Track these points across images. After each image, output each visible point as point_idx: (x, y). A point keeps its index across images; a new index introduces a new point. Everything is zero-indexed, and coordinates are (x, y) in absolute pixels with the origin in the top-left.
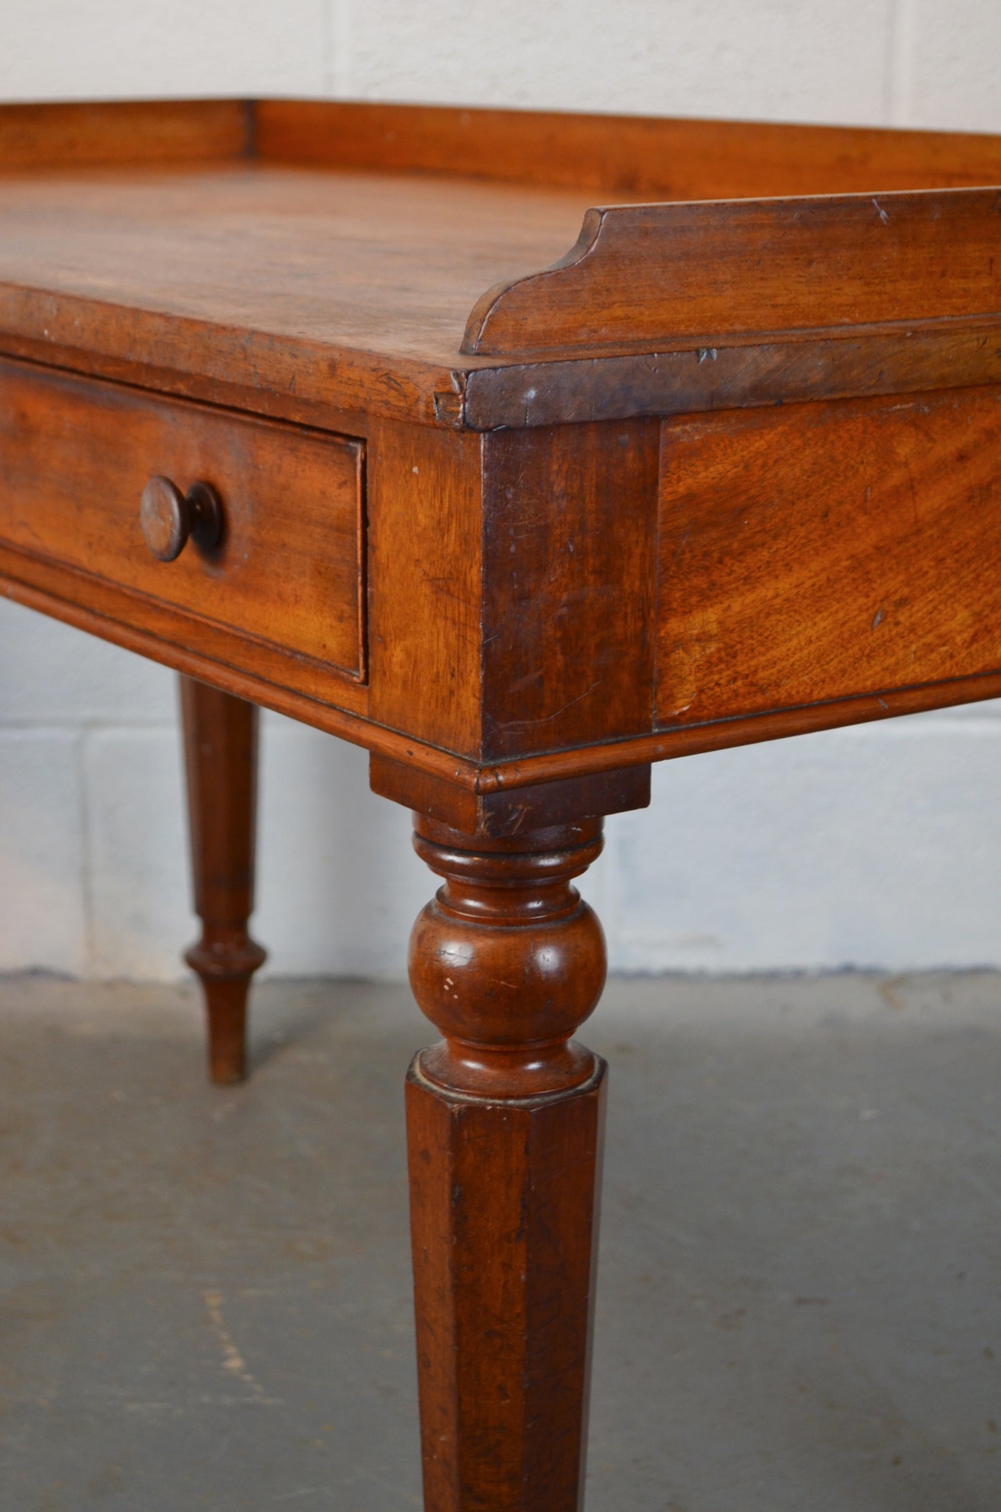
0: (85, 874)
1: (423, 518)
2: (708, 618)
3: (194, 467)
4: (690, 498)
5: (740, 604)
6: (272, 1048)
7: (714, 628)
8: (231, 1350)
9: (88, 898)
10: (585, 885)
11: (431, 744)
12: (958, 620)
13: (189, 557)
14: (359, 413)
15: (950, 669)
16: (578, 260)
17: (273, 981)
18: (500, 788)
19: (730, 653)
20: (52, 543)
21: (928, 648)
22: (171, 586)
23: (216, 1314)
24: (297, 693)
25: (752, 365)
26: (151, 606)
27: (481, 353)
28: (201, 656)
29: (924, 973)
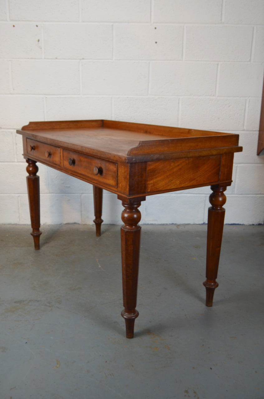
0: (81, 211)
1: (123, 171)
2: (152, 182)
3: (99, 165)
4: (150, 170)
5: (155, 180)
6: (103, 232)
7: (152, 183)
8: (99, 265)
9: (81, 214)
10: (139, 209)
11: (124, 194)
12: (178, 182)
13: (99, 175)
14: (117, 161)
15: (177, 187)
16: (139, 146)
17: (104, 224)
18: (130, 198)
19: (154, 185)
20: (83, 173)
21: (175, 185)
22: (96, 178)
23: (97, 261)
24: (110, 189)
25: (156, 156)
26: (94, 180)
27: (129, 155)
28: (100, 185)
29: (182, 224)
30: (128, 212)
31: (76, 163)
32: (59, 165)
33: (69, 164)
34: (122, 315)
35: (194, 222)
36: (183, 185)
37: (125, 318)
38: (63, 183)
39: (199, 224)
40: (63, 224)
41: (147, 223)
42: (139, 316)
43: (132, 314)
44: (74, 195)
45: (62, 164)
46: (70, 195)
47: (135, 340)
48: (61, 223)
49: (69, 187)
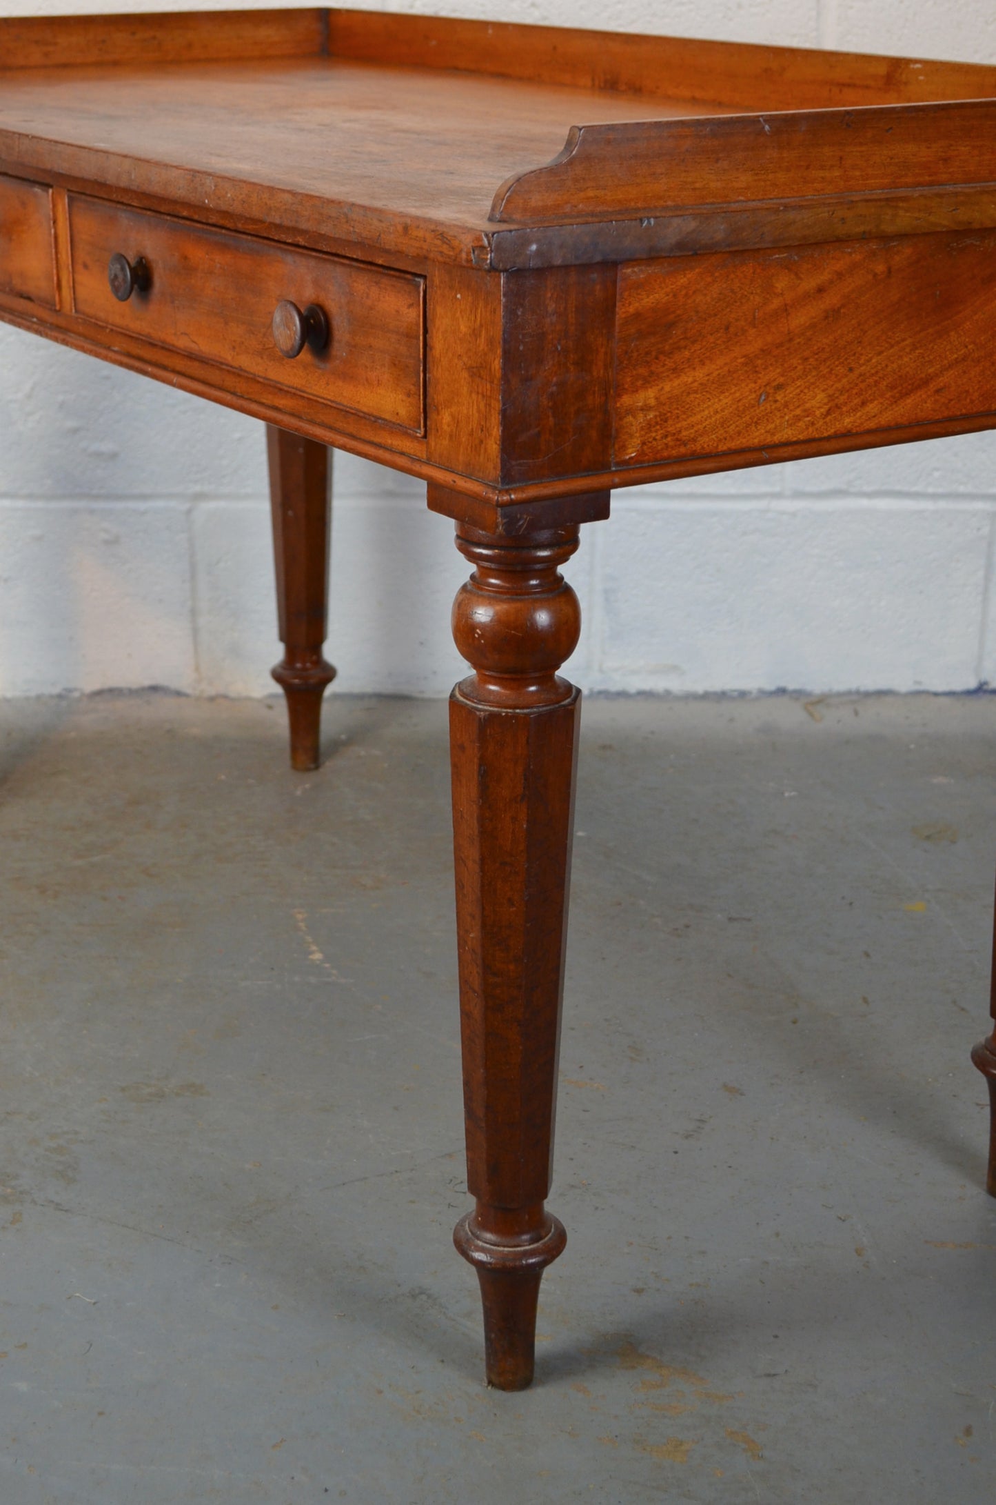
0: (194, 613)
1: (464, 328)
2: (648, 396)
3: (309, 294)
4: (637, 316)
5: (670, 386)
6: (338, 746)
7: (652, 402)
8: (314, 948)
9: (195, 632)
10: (567, 571)
11: (468, 476)
12: (817, 400)
13: (305, 356)
14: (423, 259)
15: (811, 433)
16: (565, 160)
17: (337, 697)
18: (510, 504)
19: (663, 419)
20: (205, 347)
21: (798, 418)
22: (291, 375)
23: (302, 925)
24: (379, 446)
25: (677, 229)
26: (278, 389)
27: (502, 221)
28: (312, 422)
29: (840, 695)
30: (495, 596)
31: (160, 280)
32: (49, 304)
33: (116, 290)
34: (462, 1247)
35: (917, 682)
36: (848, 422)
37: (478, 1264)
38: (75, 431)
39: (951, 694)
40: (76, 694)
41: (614, 687)
42: (566, 1253)
43: (525, 1237)
44: (142, 506)
45: (66, 292)
46: (119, 505)
47: (540, 1398)
48: (70, 691)
49: (114, 456)
